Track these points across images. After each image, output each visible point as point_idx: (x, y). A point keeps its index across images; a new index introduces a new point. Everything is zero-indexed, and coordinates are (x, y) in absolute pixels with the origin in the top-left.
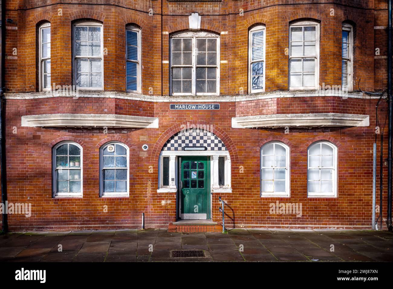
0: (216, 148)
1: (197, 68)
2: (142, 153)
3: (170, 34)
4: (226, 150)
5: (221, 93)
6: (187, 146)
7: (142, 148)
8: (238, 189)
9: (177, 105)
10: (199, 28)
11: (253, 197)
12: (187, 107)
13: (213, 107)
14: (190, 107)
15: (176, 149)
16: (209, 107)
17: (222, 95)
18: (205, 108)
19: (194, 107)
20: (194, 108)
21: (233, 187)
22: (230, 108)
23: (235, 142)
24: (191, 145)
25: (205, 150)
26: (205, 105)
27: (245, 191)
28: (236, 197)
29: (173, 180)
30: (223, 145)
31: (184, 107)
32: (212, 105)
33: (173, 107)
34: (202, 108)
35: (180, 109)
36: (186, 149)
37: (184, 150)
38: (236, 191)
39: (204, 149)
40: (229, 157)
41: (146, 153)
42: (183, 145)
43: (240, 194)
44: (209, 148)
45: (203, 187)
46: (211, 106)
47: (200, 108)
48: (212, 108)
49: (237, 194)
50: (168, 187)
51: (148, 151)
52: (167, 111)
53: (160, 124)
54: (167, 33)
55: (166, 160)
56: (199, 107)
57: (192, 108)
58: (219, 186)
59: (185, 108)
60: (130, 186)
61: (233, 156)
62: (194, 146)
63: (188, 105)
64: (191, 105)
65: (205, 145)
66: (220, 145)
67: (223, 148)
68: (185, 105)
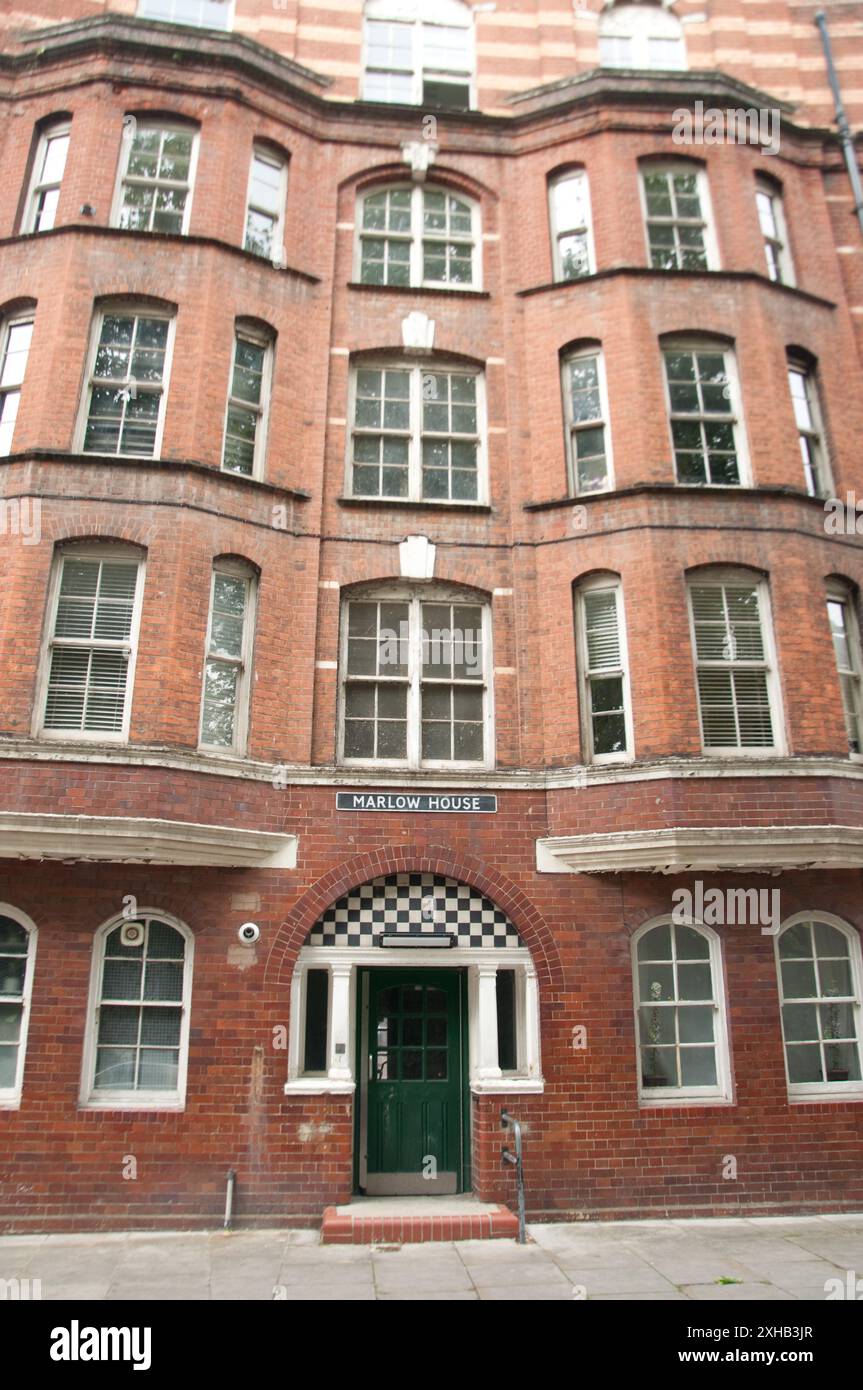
0: (488, 940)
1: (424, 687)
2: (239, 951)
3: (343, 589)
4: (520, 945)
5: (499, 763)
6: (391, 930)
7: (237, 936)
8: (567, 1078)
9: (359, 797)
10: (430, 575)
11: (614, 1106)
12: (393, 803)
13: (474, 803)
14: (401, 802)
15: (354, 941)
16: (463, 804)
17: (504, 766)
18: (451, 808)
19: (415, 804)
20: (413, 808)
21: (547, 1072)
22: (530, 810)
23: (549, 919)
24: (403, 927)
25: (450, 947)
26: (450, 798)
27: (587, 1088)
28: (559, 1107)
29: (340, 1049)
30: (511, 930)
31: (381, 801)
32: (471, 798)
33: (346, 801)
34: (440, 808)
35: (371, 807)
36: (387, 941)
37: (382, 946)
38: (558, 1089)
39: (446, 941)
40: (528, 964)
41: (252, 952)
42: (378, 928)
43: (572, 1098)
44: (464, 940)
45: (444, 1077)
46: (471, 801)
47: (434, 806)
48: (471, 809)
49: (563, 1098)
50: (326, 1076)
51: (257, 944)
52: (327, 814)
53: (301, 855)
54: (335, 585)
55: (318, 982)
56: (431, 803)
57: (407, 805)
58: (498, 1071)
59: (386, 804)
60: (190, 1071)
61: (544, 964)
62: (415, 930)
63: (394, 798)
64: (405, 797)
65: (452, 928)
66: (500, 929)
67: (512, 940)
68: (386, 797)
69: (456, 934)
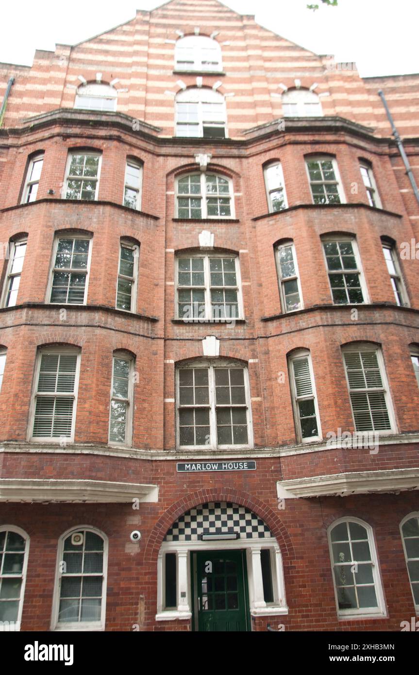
0: (255, 534)
1: (217, 409)
2: (131, 546)
3: (176, 363)
4: (272, 536)
5: (256, 445)
6: (206, 532)
7: (130, 538)
8: (299, 606)
9: (188, 465)
10: (218, 354)
11: (325, 620)
12: (205, 467)
13: (245, 465)
14: (209, 467)
15: (188, 538)
16: (239, 466)
17: (258, 446)
18: (233, 468)
19: (215, 467)
20: (215, 469)
21: (289, 603)
22: (273, 467)
23: (285, 522)
24: (212, 530)
25: (237, 539)
26: (233, 463)
27: (310, 611)
28: (297, 622)
29: (183, 595)
30: (266, 529)
31: (199, 466)
32: (243, 463)
33: (181, 467)
34: (228, 469)
35: (194, 470)
36: (205, 537)
37: (202, 540)
38: (296, 612)
39: (234, 536)
40: (276, 546)
41: (137, 546)
42: (200, 531)
43: (303, 616)
44: (243, 535)
45: (237, 607)
46: (243, 465)
47: (225, 468)
48: (243, 468)
49: (298, 617)
50: (176, 610)
51: (140, 541)
52: (173, 474)
53: (160, 495)
54: (172, 362)
55: (171, 560)
56: (223, 466)
57: (212, 468)
58: (264, 603)
59: (201, 468)
60: (107, 610)
61: (284, 546)
62: (219, 531)
63: (205, 465)
64: (211, 464)
65: (237, 529)
66: (261, 529)
67: (267, 534)
68: (201, 464)
69: (239, 532)
